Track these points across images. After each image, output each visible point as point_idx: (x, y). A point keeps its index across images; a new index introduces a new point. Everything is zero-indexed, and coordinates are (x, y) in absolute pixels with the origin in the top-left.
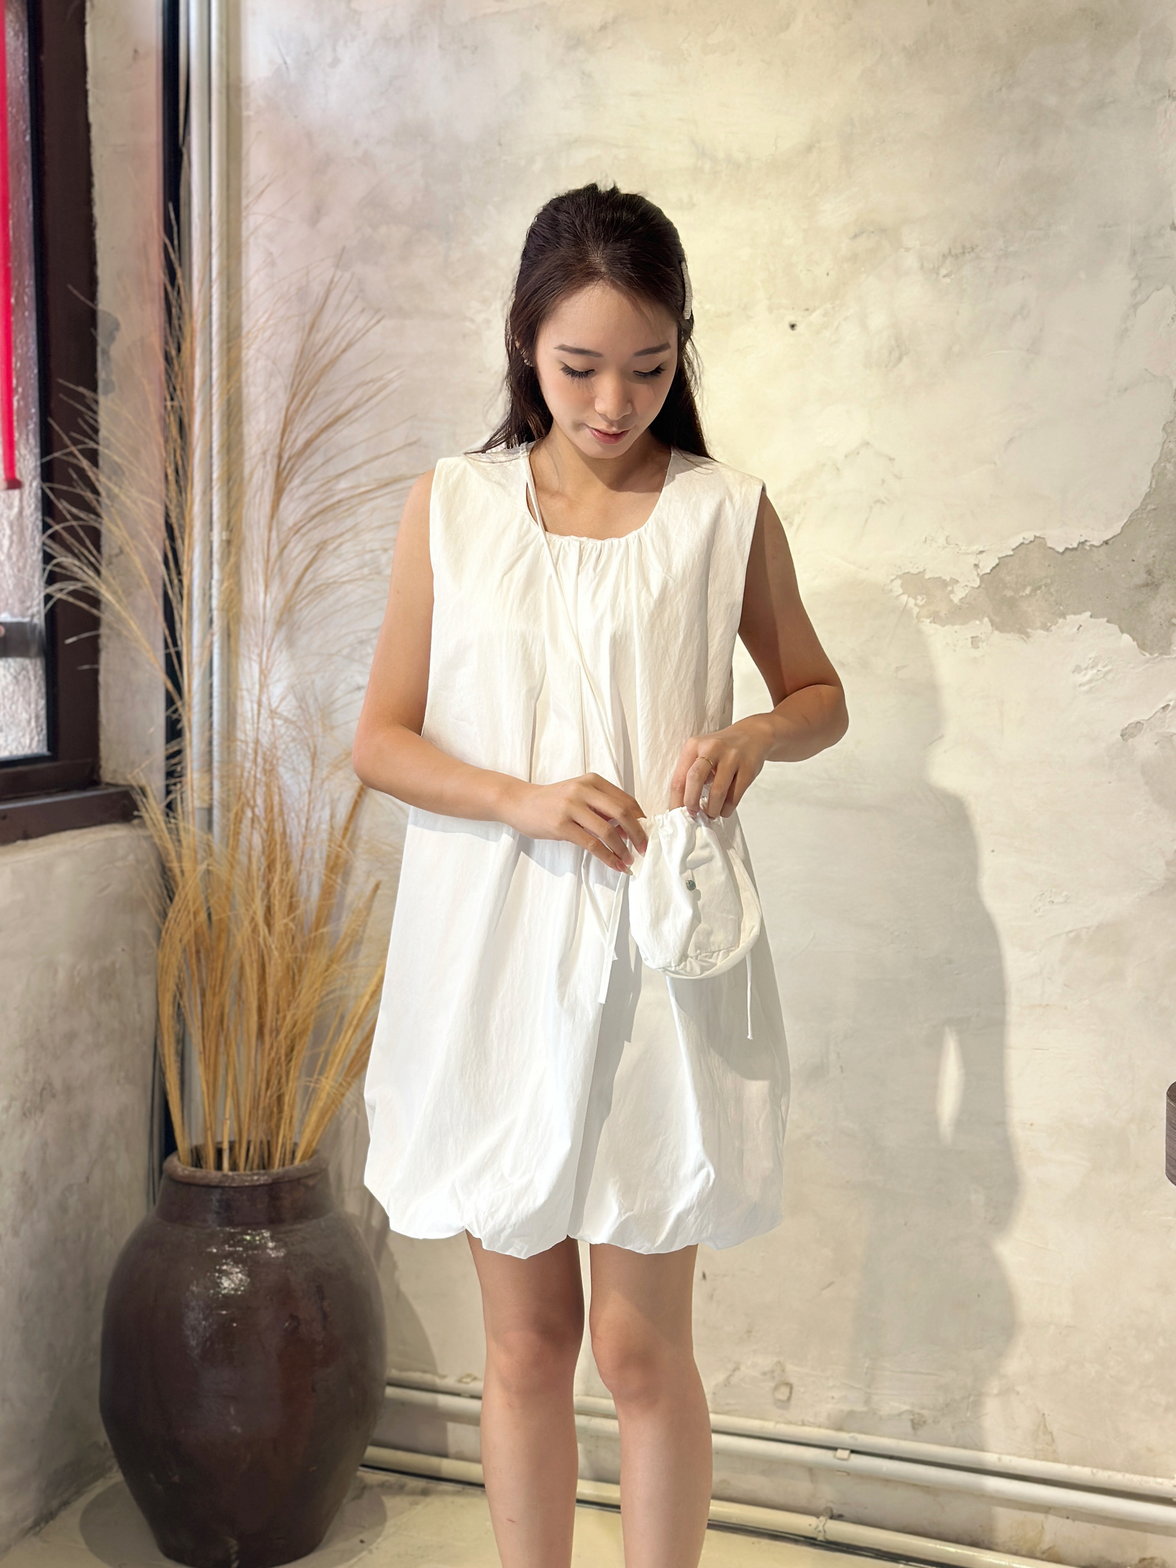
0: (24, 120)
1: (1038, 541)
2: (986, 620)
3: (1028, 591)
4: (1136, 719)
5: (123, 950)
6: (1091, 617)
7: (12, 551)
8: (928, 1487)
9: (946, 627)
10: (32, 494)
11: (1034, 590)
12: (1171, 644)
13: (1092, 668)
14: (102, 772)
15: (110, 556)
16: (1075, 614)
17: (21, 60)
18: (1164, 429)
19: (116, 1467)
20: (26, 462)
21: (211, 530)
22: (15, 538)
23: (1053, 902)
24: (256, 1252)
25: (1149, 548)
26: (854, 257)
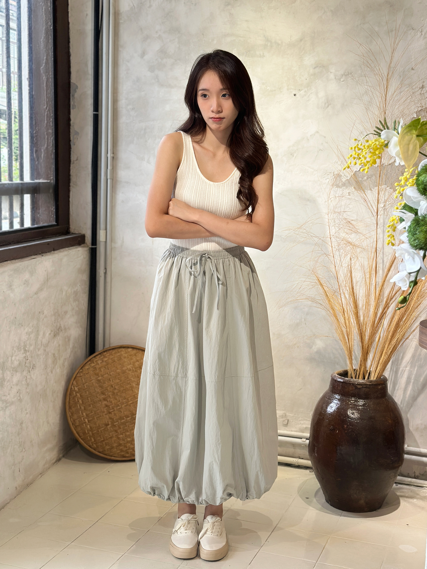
0: (50, 21)
3: (366, 179)
7: (45, 159)
9: (341, 189)
13: (385, 202)
14: (70, 230)
15: (74, 161)
16: (380, 186)
17: (50, 3)
21: (108, 153)
22: (46, 155)
26: (314, 74)
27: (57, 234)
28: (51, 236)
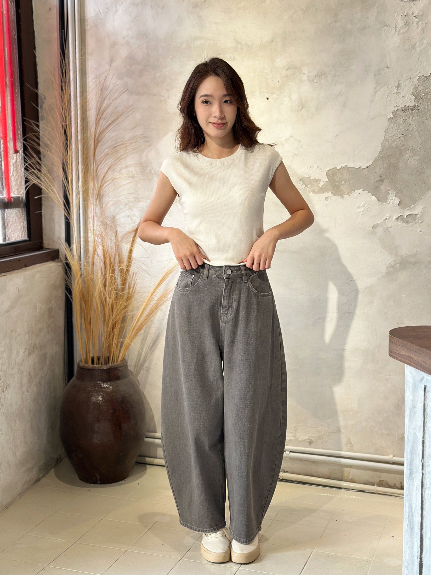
0: (14, 30)
1: (346, 167)
2: (330, 192)
3: (343, 183)
4: (377, 223)
5: (55, 302)
6: (363, 191)
7: (14, 173)
8: (314, 461)
9: (317, 194)
10: (20, 154)
11: (345, 183)
12: (387, 199)
13: (363, 207)
14: (44, 245)
16: (358, 190)
17: (13, 11)
18: (385, 131)
20: (18, 144)
22: (15, 169)
23: (351, 280)
25: (380, 169)
26: (287, 76)
27: (29, 250)
28: (23, 252)
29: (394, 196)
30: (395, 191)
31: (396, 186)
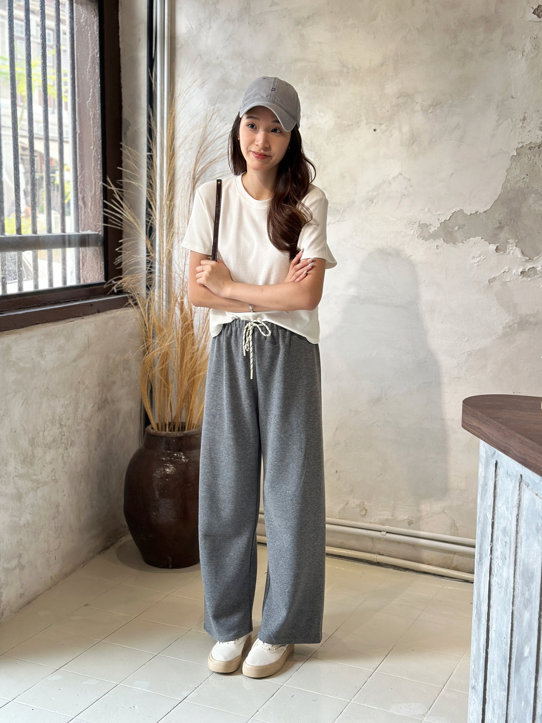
0: (97, 48)
1: (461, 211)
2: (442, 239)
3: (457, 229)
4: (494, 276)
5: (131, 352)
6: (480, 239)
9: (427, 241)
10: (99, 187)
11: (459, 229)
12: (507, 249)
13: (479, 257)
16: (473, 238)
17: (96, 26)
18: (507, 171)
19: (129, 533)
20: (97, 175)
23: (463, 341)
24: (178, 460)
25: (500, 214)
26: (398, 105)
28: (99, 296)
29: (514, 246)
30: (516, 240)
31: (517, 234)
